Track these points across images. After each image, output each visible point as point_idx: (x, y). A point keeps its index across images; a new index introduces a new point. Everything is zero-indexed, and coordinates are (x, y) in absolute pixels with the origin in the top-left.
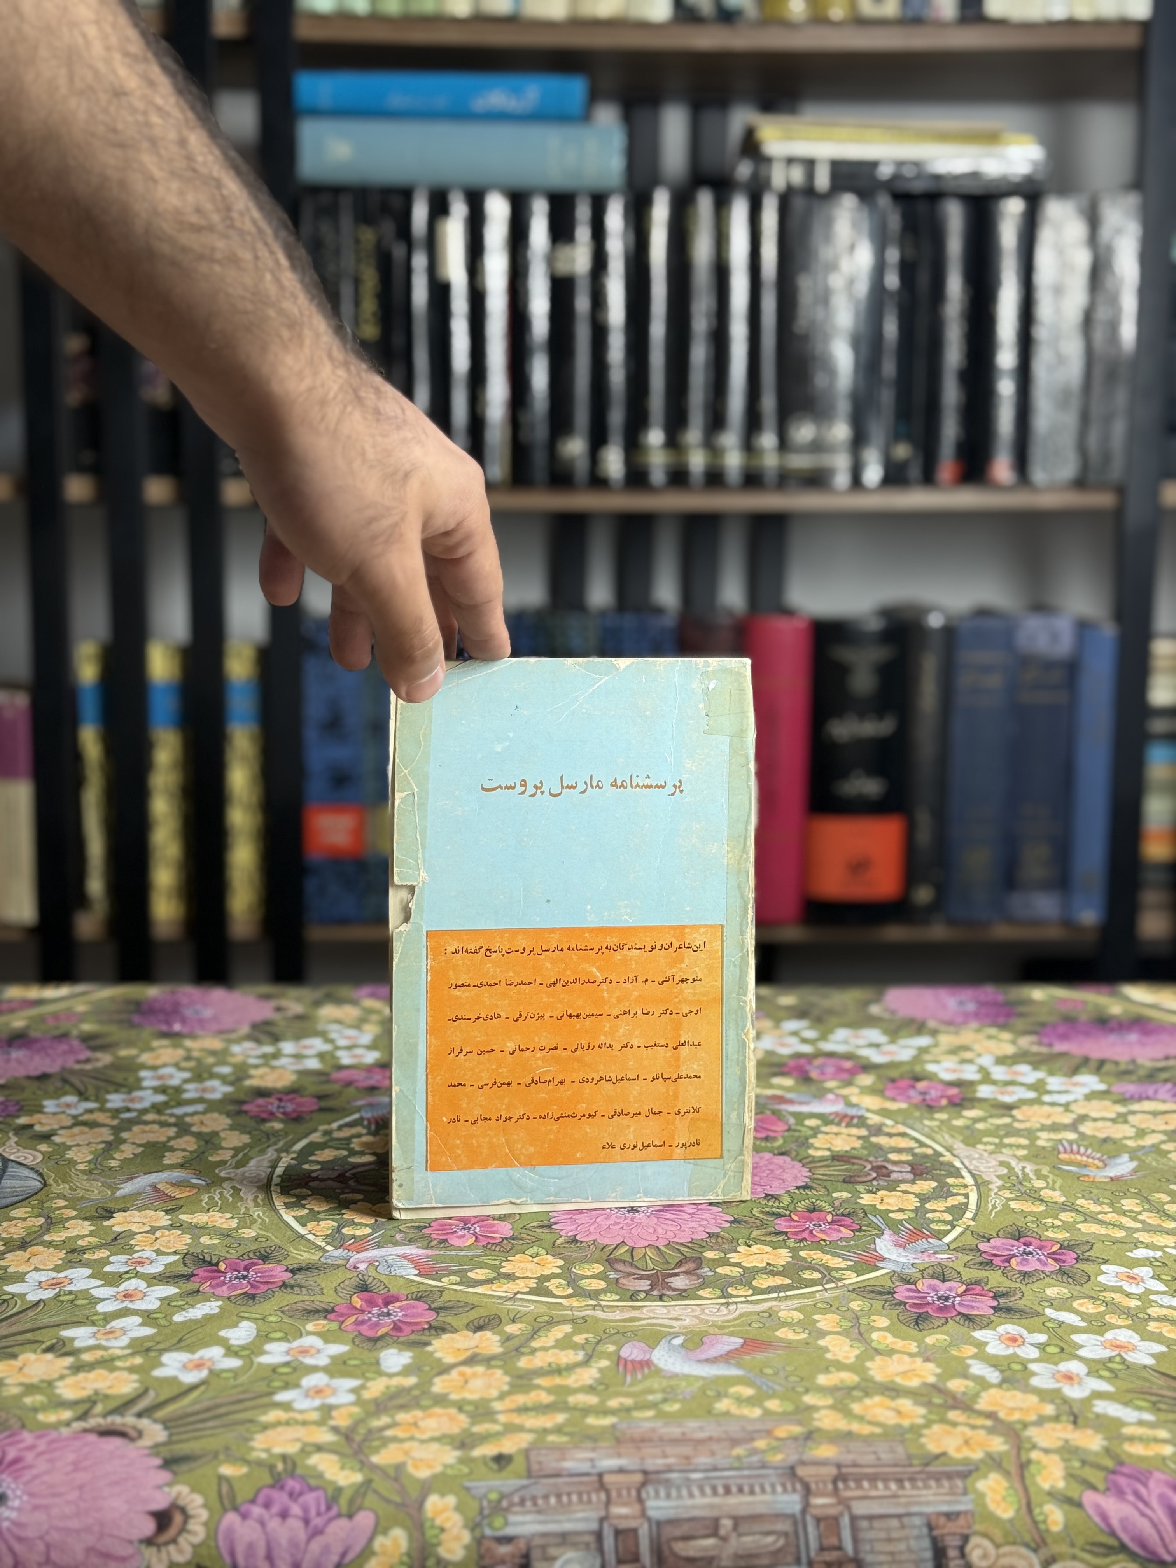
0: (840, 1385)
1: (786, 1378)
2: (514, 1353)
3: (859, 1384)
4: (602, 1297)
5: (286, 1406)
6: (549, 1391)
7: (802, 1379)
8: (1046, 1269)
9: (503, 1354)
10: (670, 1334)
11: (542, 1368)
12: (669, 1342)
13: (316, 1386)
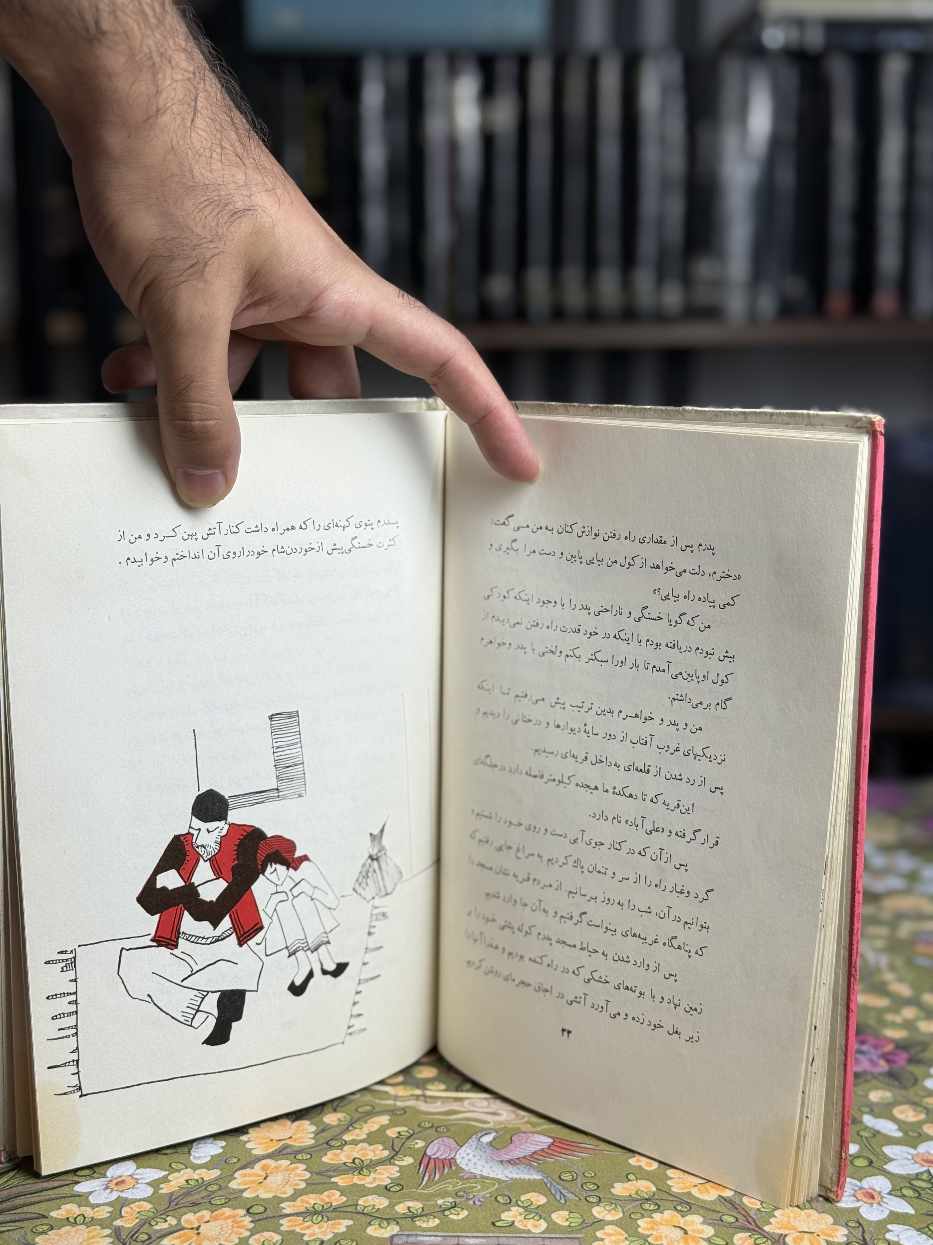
0: (633, 1196)
1: (582, 1186)
2: (325, 1146)
3: (654, 1194)
4: (429, 1086)
5: (82, 1199)
6: (343, 1191)
7: (598, 1187)
8: (876, 1070)
9: (313, 1147)
10: (484, 1129)
11: (345, 1164)
12: (479, 1139)
13: (121, 1177)
